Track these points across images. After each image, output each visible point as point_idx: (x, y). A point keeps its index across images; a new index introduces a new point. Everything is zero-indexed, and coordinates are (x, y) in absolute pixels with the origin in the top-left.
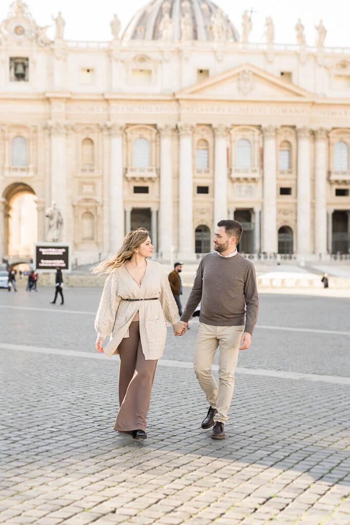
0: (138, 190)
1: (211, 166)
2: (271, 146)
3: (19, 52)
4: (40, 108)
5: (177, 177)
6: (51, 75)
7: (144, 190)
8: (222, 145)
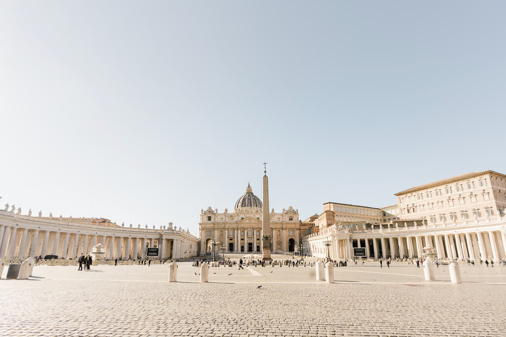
0: (230, 240)
1: (244, 235)
2: (255, 231)
3: (209, 215)
4: (213, 225)
5: (237, 237)
6: (215, 219)
7: (232, 240)
8: (246, 231)
